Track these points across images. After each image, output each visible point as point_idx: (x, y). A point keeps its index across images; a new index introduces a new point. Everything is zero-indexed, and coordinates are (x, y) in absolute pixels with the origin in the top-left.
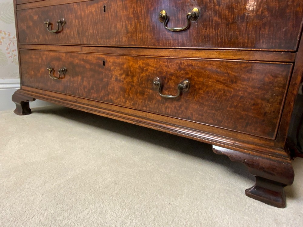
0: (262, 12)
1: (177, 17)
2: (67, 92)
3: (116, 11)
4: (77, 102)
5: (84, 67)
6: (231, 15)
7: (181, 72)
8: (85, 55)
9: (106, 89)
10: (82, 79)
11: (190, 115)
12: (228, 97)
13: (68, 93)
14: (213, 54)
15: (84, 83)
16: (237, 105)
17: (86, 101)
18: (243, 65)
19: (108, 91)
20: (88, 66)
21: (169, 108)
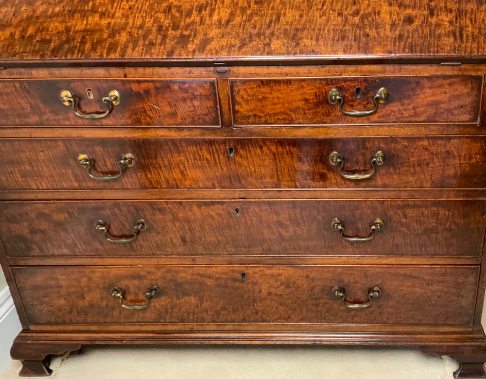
0: (450, 226)
1: (357, 227)
2: (165, 320)
3: (260, 216)
4: (192, 331)
5: (201, 284)
6: (420, 227)
7: (369, 279)
8: (203, 269)
9: (251, 307)
10: (201, 300)
11: (385, 319)
12: (426, 298)
13: (168, 321)
14: (404, 261)
15: (206, 304)
16: (435, 304)
17: (213, 327)
18: (437, 270)
19: (255, 308)
20: (210, 282)
21: (357, 316)
